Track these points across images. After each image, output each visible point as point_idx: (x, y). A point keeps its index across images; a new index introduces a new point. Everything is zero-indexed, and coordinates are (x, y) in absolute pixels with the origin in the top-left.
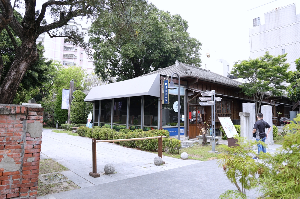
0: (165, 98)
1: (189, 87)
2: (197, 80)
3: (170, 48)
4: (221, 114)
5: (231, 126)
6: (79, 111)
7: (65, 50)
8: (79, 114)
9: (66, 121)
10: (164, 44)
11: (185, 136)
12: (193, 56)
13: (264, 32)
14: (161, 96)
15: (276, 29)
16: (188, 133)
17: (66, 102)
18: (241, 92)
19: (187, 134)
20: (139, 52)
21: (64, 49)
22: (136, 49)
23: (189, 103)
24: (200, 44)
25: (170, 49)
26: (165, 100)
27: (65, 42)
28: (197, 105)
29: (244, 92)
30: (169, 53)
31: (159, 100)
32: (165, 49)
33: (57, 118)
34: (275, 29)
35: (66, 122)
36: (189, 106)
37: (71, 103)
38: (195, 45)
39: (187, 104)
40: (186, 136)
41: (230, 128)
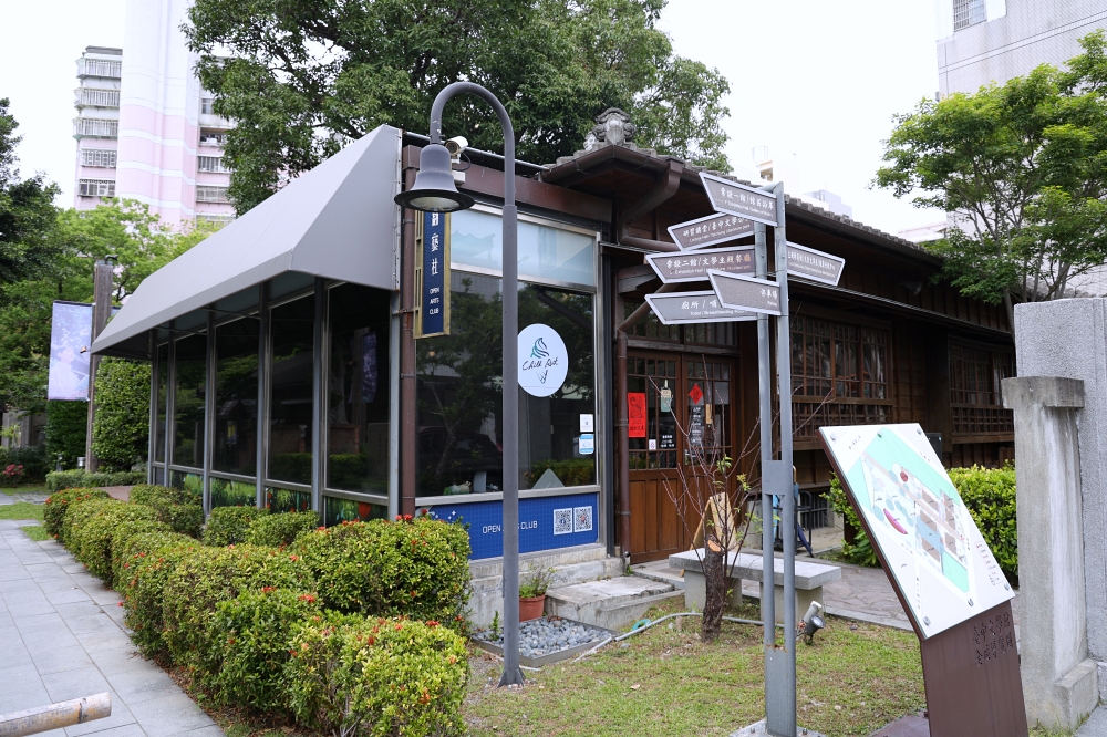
0: (427, 297)
1: (626, 235)
2: (674, 181)
3: (569, 90)
4: (832, 405)
5: (940, 501)
6: (132, 410)
7: (204, 170)
8: (130, 422)
9: (80, 459)
10: (541, 72)
11: (603, 550)
12: (693, 147)
13: (1002, 50)
14: (407, 284)
15: (1060, 31)
16: (621, 527)
17: (75, 364)
18: (935, 280)
19: (616, 537)
20: (414, 108)
21: (200, 167)
22: (400, 91)
23: (623, 336)
24: (722, 86)
25: (569, 96)
26: (427, 307)
27: (203, 139)
28: (681, 348)
29: (956, 278)
30: (565, 113)
31: (397, 312)
32: (544, 96)
33: (59, 442)
34: (1053, 33)
35: (81, 464)
36: (623, 355)
37: (97, 368)
38: (699, 91)
39: (612, 345)
40: (611, 552)
41: (929, 522)
